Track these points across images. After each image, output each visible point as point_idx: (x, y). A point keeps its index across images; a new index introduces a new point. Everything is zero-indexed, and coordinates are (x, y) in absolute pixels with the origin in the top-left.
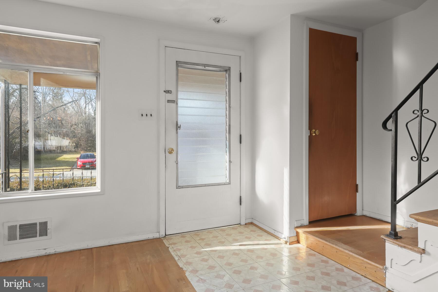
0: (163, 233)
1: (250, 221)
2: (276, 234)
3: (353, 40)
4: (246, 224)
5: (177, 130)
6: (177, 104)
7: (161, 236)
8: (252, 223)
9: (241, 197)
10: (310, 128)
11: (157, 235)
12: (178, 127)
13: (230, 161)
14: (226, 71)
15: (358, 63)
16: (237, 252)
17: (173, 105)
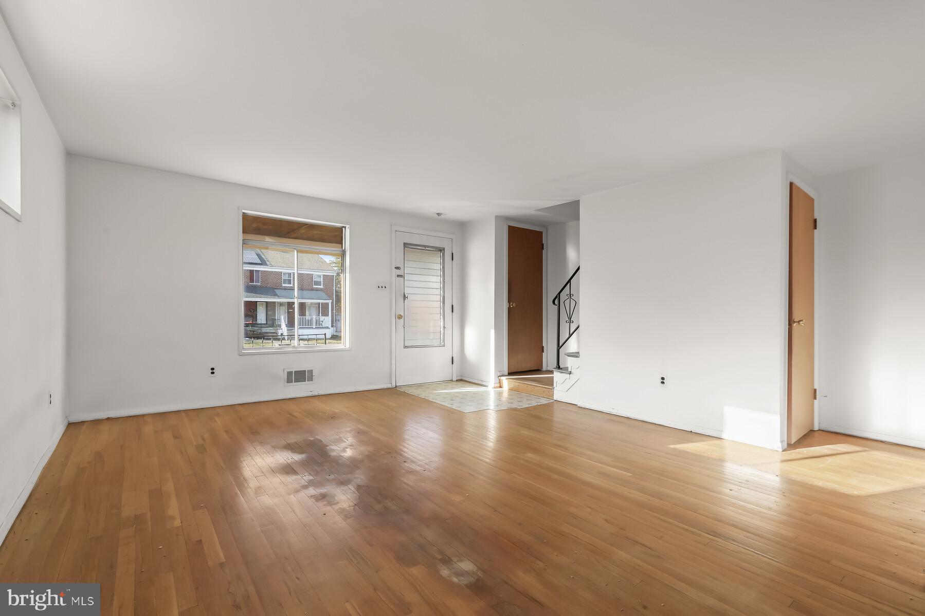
0: (394, 385)
1: (459, 378)
2: (484, 384)
3: (540, 234)
4: (457, 380)
5: (404, 300)
6: (404, 278)
7: (393, 387)
8: (461, 380)
9: (453, 357)
10: (509, 302)
11: (389, 386)
12: (405, 297)
13: (444, 327)
14: (441, 251)
15: (544, 252)
16: (457, 395)
17: (402, 279)
